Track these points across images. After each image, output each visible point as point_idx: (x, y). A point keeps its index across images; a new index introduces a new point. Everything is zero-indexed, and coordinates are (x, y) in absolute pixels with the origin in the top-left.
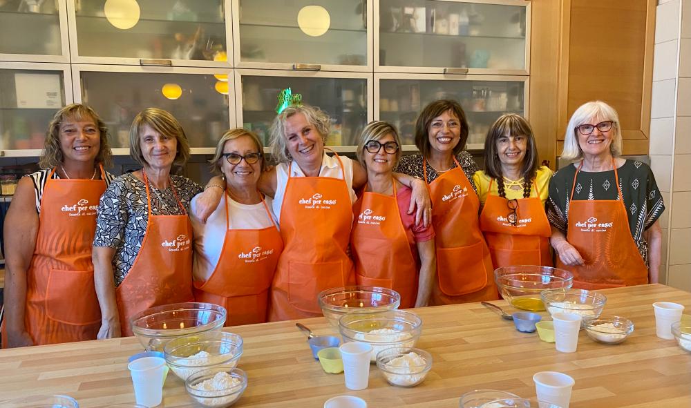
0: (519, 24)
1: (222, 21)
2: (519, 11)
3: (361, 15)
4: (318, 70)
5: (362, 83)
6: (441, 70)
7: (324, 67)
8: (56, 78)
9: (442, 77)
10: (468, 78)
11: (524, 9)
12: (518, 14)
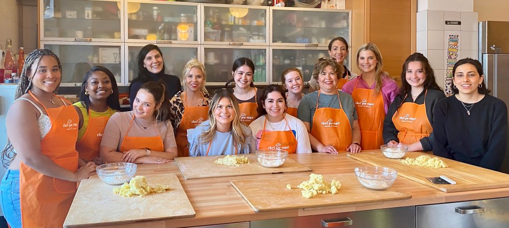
0: (346, 21)
1: (196, 22)
2: (346, 14)
3: (263, 18)
4: (242, 45)
5: (264, 51)
6: (304, 45)
7: (245, 43)
8: (117, 50)
9: (304, 48)
10: (318, 48)
11: (348, 14)
12: (345, 16)
